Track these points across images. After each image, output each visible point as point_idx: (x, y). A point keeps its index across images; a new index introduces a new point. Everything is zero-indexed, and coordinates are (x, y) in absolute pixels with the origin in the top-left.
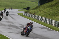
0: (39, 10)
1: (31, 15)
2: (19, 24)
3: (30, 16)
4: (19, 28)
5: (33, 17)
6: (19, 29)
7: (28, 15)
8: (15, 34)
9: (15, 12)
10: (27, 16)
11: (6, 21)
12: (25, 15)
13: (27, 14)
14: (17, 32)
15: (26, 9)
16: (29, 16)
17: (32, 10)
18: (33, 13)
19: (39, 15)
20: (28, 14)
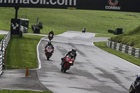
2: (96, 68)
3: (124, 49)
4: (95, 76)
5: (130, 52)
6: (96, 79)
7: (118, 48)
8: (86, 91)
10: (115, 48)
12: (111, 47)
13: (115, 45)
15: (115, 34)
16: (120, 50)
17: (128, 35)
18: (130, 43)
20: (118, 44)
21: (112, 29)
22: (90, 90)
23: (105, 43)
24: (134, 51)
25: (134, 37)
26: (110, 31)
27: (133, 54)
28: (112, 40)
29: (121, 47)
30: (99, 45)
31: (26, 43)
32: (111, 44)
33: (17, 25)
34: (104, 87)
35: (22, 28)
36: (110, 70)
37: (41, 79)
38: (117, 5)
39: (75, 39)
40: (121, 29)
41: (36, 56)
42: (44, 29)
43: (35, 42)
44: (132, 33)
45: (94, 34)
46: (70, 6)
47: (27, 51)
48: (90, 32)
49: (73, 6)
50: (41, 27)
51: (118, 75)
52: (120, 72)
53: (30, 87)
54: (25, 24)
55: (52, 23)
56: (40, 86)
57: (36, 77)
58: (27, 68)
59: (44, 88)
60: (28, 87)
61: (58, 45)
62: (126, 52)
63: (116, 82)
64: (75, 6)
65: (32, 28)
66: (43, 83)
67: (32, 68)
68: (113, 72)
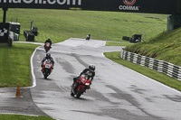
0: (169, 44)
1: (144, 57)
2: (108, 86)
3: (143, 62)
4: (107, 97)
5: (151, 65)
6: (107, 100)
7: (135, 59)
8: (93, 116)
9: (96, 50)
10: (132, 60)
11: (68, 75)
12: (126, 58)
13: (132, 57)
14: (99, 111)
15: (131, 42)
16: (139, 62)
17: (149, 43)
18: (151, 53)
19: (170, 58)
20: (136, 55)
21: (127, 36)
22: (99, 114)
23: (119, 54)
24: (156, 64)
25: (156, 46)
26: (125, 39)
27: (155, 68)
28: (127, 50)
29: (139, 59)
30: (111, 57)
31: (17, 54)
32: (126, 55)
33: (6, 31)
34: (117, 110)
35: (12, 35)
36: (125, 89)
37: (36, 100)
38: (135, 5)
39: (80, 48)
40: (140, 36)
41: (30, 70)
42: (40, 35)
43: (28, 52)
44: (153, 41)
45: (105, 42)
46: (74, 6)
47: (18, 64)
48: (99, 39)
49: (77, 6)
50: (36, 34)
51: (135, 95)
52: (137, 91)
53: (22, 111)
54: (16, 29)
55: (51, 28)
56: (34, 109)
57: (30, 98)
58: (18, 86)
59: (40, 111)
60: (19, 111)
61: (58, 56)
62: (147, 65)
63: (133, 105)
64: (79, 7)
65: (25, 34)
66: (39, 105)
67: (25, 86)
68: (129, 91)
